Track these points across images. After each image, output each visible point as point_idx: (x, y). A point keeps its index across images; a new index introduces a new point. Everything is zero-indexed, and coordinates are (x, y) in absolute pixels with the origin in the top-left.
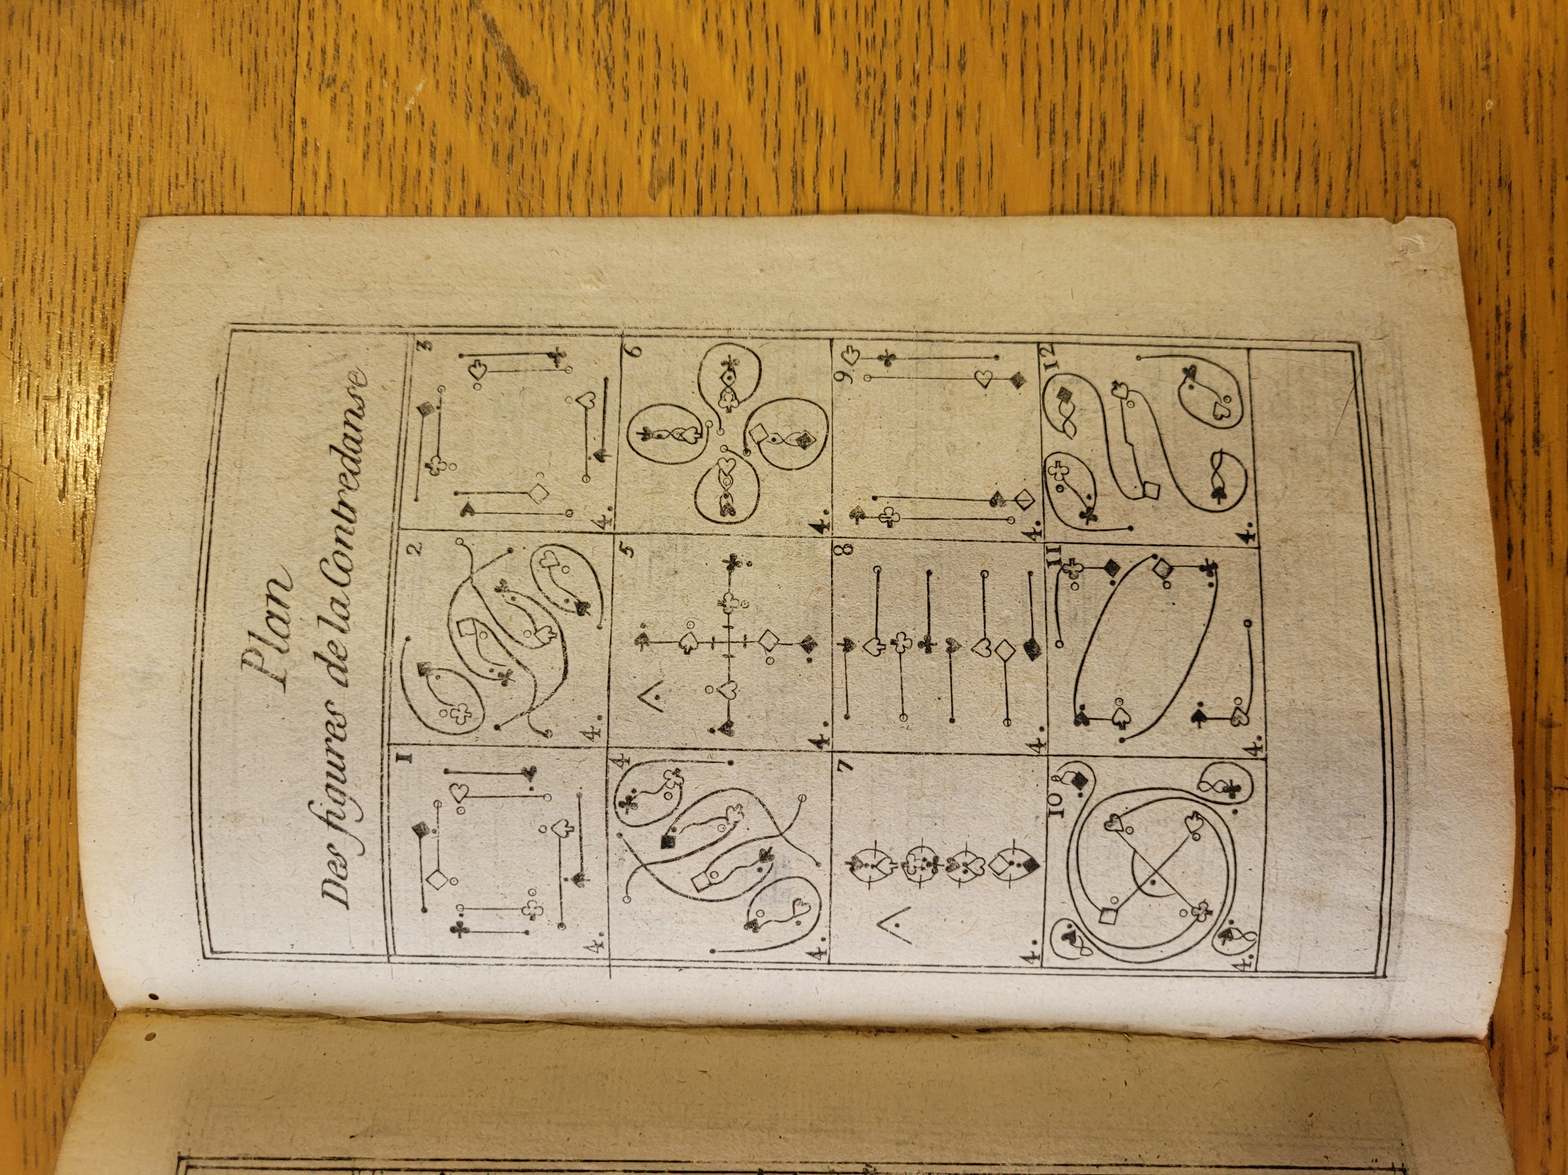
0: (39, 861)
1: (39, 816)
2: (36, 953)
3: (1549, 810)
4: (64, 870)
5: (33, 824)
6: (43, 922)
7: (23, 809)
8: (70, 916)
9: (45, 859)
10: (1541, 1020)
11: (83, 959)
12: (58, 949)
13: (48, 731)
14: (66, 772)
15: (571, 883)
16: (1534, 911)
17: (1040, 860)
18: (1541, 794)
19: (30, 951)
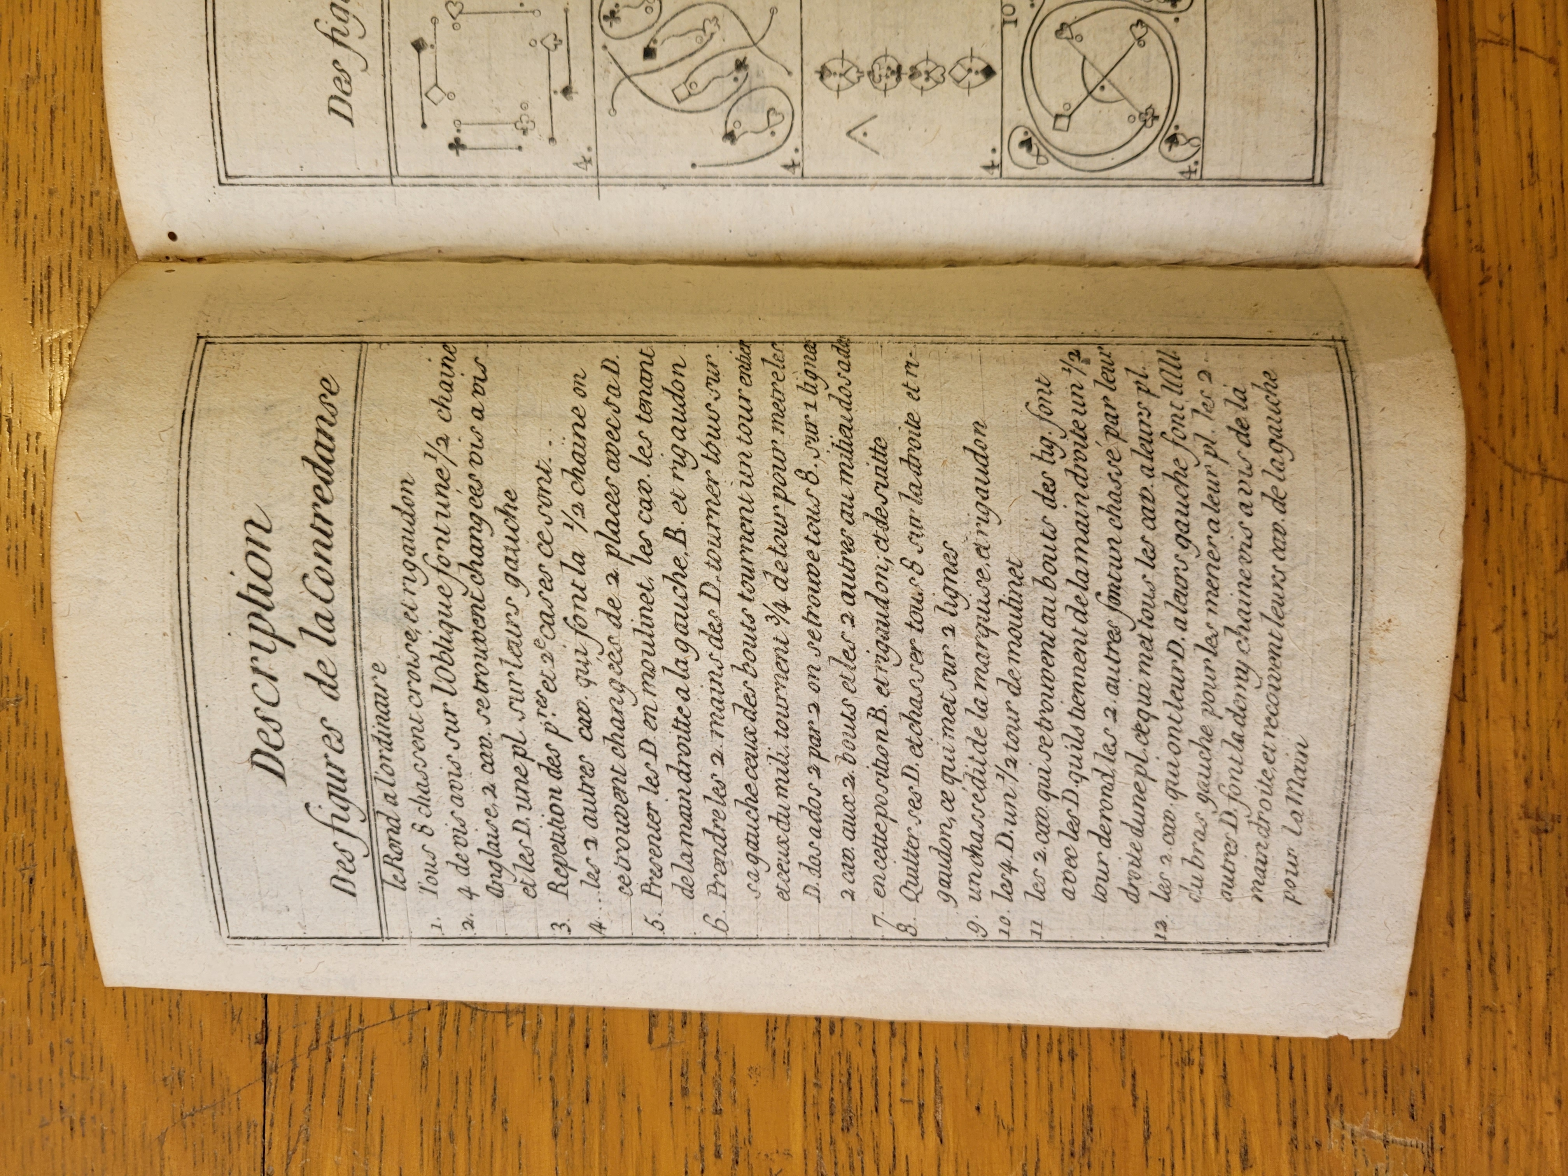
0: (64, 129)
1: (65, 88)
2: (62, 213)
3: (1474, 60)
4: (87, 136)
5: (59, 94)
6: (68, 184)
7: (49, 79)
8: (94, 177)
9: (70, 126)
10: (1474, 251)
11: (105, 216)
12: (82, 209)
13: (72, 10)
14: (89, 48)
15: (560, 96)
16: (1463, 151)
17: (996, 67)
18: (1466, 47)
19: (56, 212)
